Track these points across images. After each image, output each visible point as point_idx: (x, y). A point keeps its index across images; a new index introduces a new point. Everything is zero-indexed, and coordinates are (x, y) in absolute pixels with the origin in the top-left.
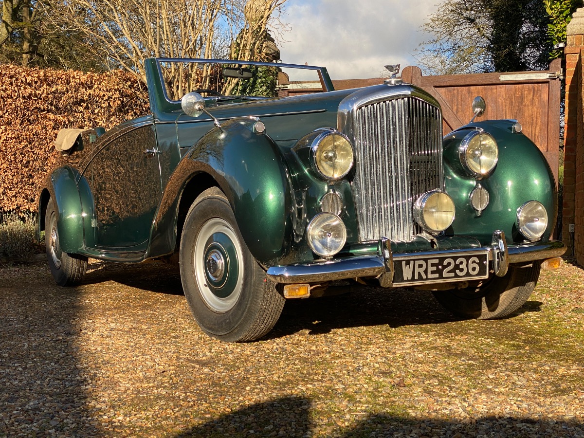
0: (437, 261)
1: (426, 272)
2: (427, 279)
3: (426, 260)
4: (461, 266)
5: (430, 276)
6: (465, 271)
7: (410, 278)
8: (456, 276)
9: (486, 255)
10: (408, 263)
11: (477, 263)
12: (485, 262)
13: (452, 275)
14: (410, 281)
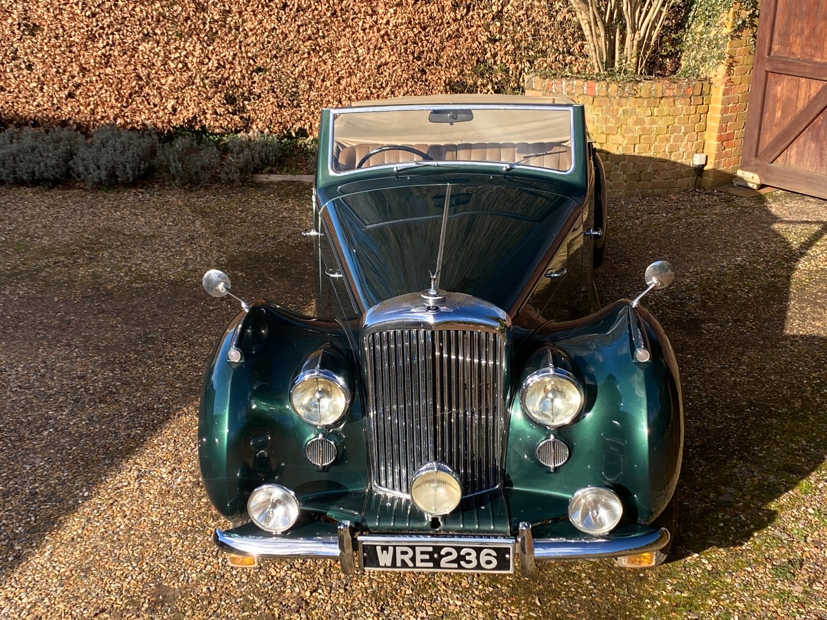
0: (431, 549)
1: (413, 559)
2: (415, 567)
3: (413, 548)
4: (468, 558)
5: (419, 564)
6: (474, 564)
7: (389, 564)
8: (460, 567)
9: (509, 548)
10: (385, 548)
11: (494, 557)
12: (507, 556)
13: (456, 565)
14: (388, 567)
